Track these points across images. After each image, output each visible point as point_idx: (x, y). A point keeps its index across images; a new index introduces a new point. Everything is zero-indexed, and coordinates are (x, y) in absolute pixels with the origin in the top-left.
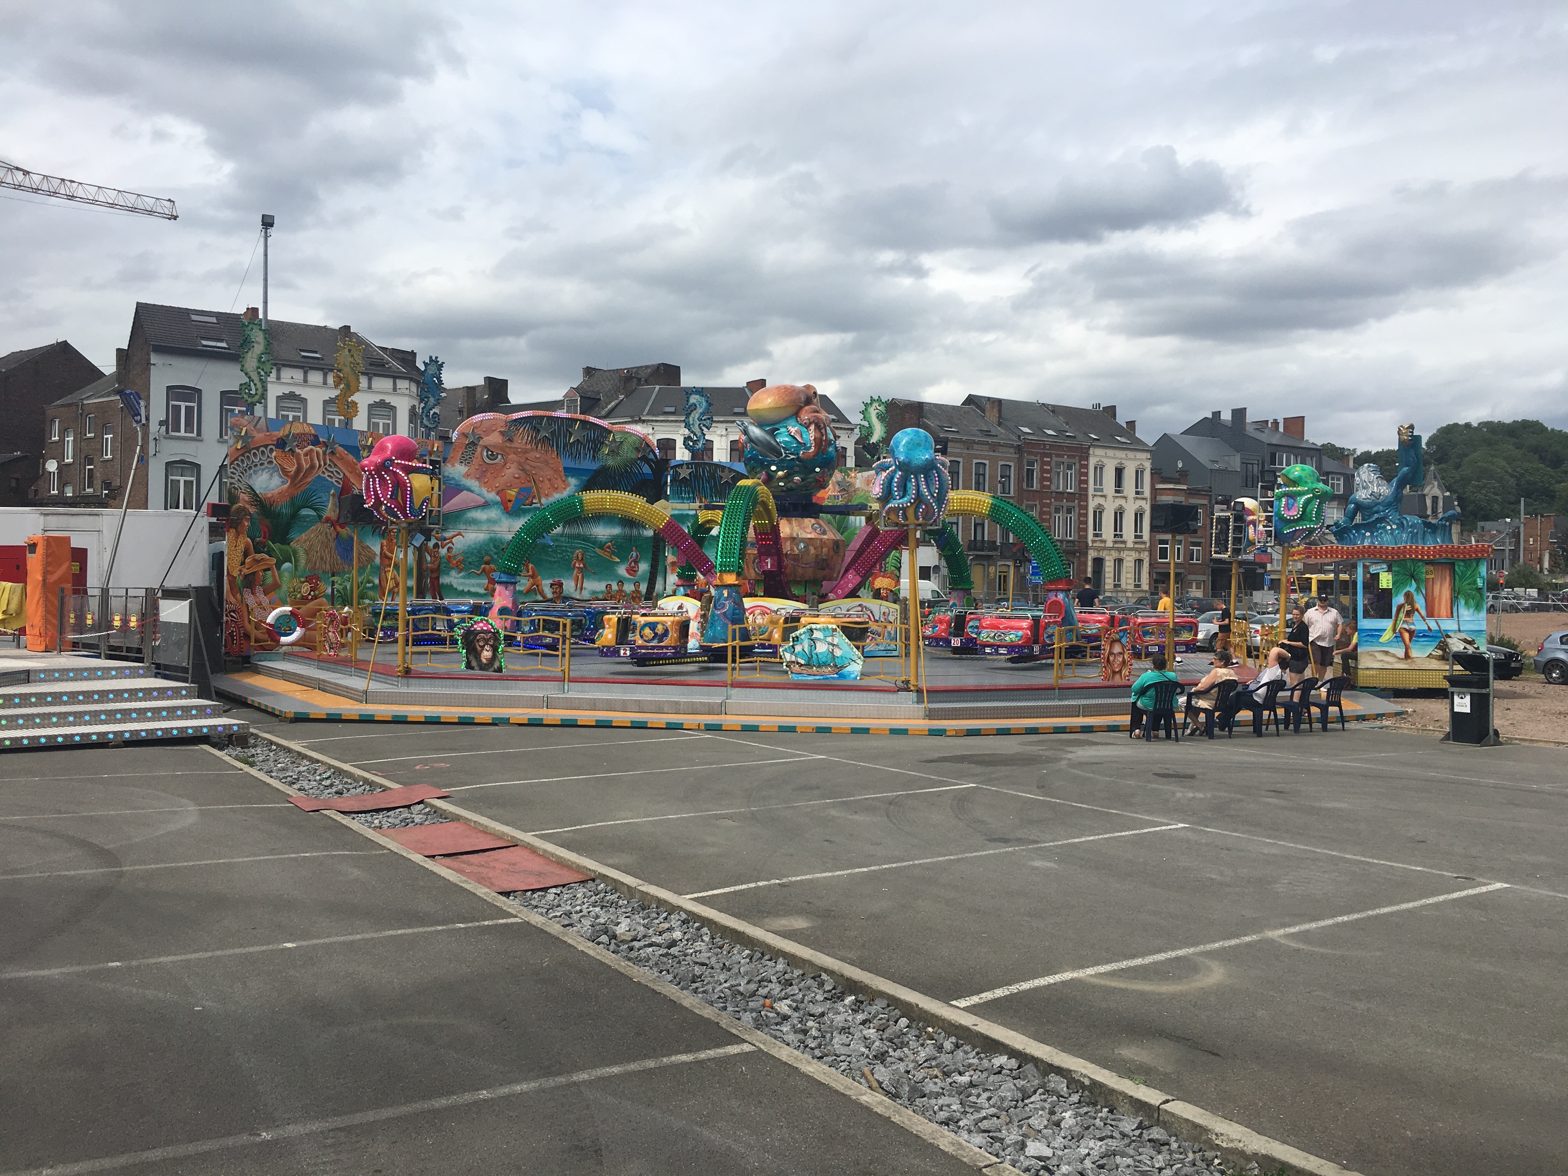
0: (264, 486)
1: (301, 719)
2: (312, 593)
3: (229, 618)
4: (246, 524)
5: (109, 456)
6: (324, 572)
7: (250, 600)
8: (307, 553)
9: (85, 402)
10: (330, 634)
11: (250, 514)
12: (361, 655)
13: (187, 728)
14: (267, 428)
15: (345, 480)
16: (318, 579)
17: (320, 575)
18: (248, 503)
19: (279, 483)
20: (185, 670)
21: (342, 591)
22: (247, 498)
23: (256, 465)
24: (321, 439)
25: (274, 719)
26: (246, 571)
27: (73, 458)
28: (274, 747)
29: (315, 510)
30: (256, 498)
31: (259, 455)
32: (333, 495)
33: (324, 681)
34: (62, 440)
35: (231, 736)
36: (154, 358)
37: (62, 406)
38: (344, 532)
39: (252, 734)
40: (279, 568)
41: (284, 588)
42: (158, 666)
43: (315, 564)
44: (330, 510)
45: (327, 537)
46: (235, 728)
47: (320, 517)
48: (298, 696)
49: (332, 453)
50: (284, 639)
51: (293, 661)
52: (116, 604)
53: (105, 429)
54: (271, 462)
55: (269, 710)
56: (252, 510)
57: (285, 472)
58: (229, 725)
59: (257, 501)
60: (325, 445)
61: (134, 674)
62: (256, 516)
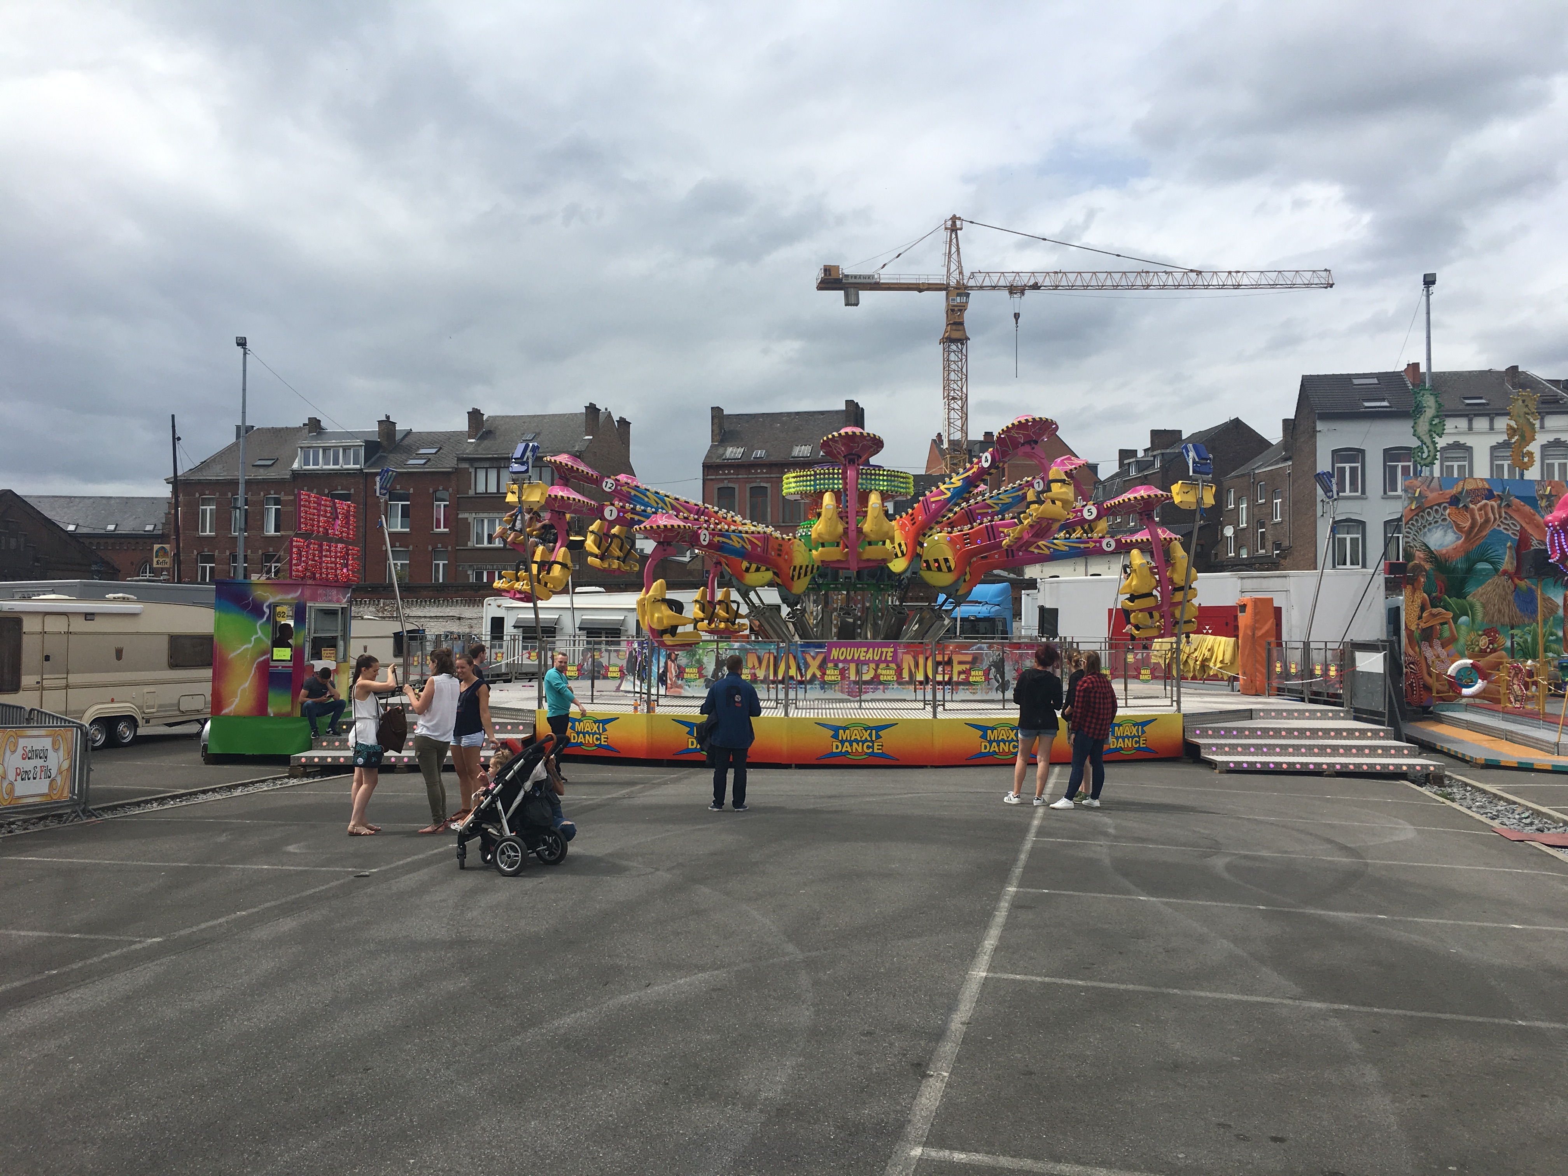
0: (1438, 544)
1: (1492, 765)
2: (1491, 646)
3: (1409, 670)
4: (1422, 580)
5: (1279, 519)
6: (1502, 625)
7: (1429, 653)
8: (1484, 606)
9: (1257, 472)
10: (1515, 686)
11: (1426, 570)
12: (1549, 709)
13: (1389, 765)
14: (1440, 486)
15: (1523, 532)
16: (1496, 632)
17: (1499, 628)
18: (1425, 560)
19: (1454, 539)
20: (1382, 714)
21: (1522, 644)
22: (1422, 556)
23: (1430, 524)
24: (1495, 493)
25: (1464, 764)
26: (1423, 625)
27: (1247, 523)
28: (1469, 789)
29: (1491, 563)
30: (1432, 556)
31: (1433, 513)
32: (1510, 547)
33: (1512, 732)
34: (1237, 508)
35: (1428, 775)
36: (1320, 426)
37: (1237, 477)
38: (1523, 584)
39: (1446, 776)
40: (1455, 622)
41: (1462, 641)
42: (1357, 710)
43: (1493, 617)
44: (1507, 562)
45: (1504, 590)
46: (1432, 768)
47: (1496, 570)
48: (1486, 744)
49: (1508, 506)
50: (1465, 691)
51: (1476, 713)
52: (1317, 657)
53: (1274, 494)
54: (1444, 520)
55: (1460, 756)
56: (1428, 566)
57: (1459, 528)
58: (1426, 765)
59: (1431, 557)
60: (1500, 498)
61: (1336, 717)
62: (1431, 572)
